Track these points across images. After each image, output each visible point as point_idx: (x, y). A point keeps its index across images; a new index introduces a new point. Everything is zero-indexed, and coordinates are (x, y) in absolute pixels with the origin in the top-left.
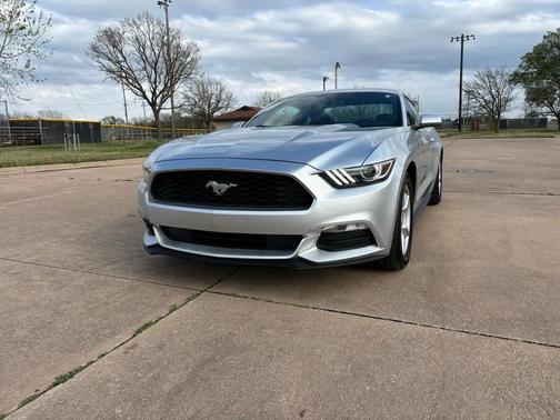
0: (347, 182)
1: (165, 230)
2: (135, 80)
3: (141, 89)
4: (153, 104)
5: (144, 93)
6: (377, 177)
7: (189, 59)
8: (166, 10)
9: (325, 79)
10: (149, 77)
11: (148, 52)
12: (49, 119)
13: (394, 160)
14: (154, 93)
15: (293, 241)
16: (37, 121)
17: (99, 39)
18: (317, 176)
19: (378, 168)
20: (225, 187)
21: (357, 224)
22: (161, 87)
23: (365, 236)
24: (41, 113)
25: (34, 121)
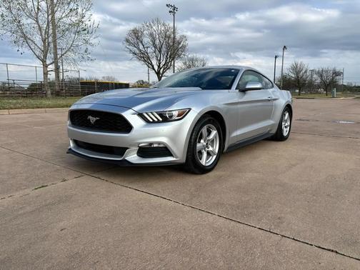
0: (156, 120)
1: (76, 142)
2: (149, 58)
3: (151, 64)
4: (158, 73)
5: (153, 66)
6: (174, 118)
7: (180, 46)
8: (174, 15)
9: (276, 57)
10: (157, 57)
11: (157, 42)
12: (107, 81)
13: (190, 110)
14: (159, 66)
15: (122, 151)
16: (94, 82)
17: (129, 34)
18: (136, 115)
19: (175, 113)
20: (95, 119)
21: (159, 143)
22: (163, 63)
23: (165, 151)
24: (104, 77)
25: (91, 82)
